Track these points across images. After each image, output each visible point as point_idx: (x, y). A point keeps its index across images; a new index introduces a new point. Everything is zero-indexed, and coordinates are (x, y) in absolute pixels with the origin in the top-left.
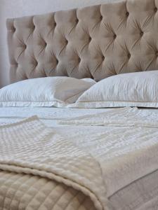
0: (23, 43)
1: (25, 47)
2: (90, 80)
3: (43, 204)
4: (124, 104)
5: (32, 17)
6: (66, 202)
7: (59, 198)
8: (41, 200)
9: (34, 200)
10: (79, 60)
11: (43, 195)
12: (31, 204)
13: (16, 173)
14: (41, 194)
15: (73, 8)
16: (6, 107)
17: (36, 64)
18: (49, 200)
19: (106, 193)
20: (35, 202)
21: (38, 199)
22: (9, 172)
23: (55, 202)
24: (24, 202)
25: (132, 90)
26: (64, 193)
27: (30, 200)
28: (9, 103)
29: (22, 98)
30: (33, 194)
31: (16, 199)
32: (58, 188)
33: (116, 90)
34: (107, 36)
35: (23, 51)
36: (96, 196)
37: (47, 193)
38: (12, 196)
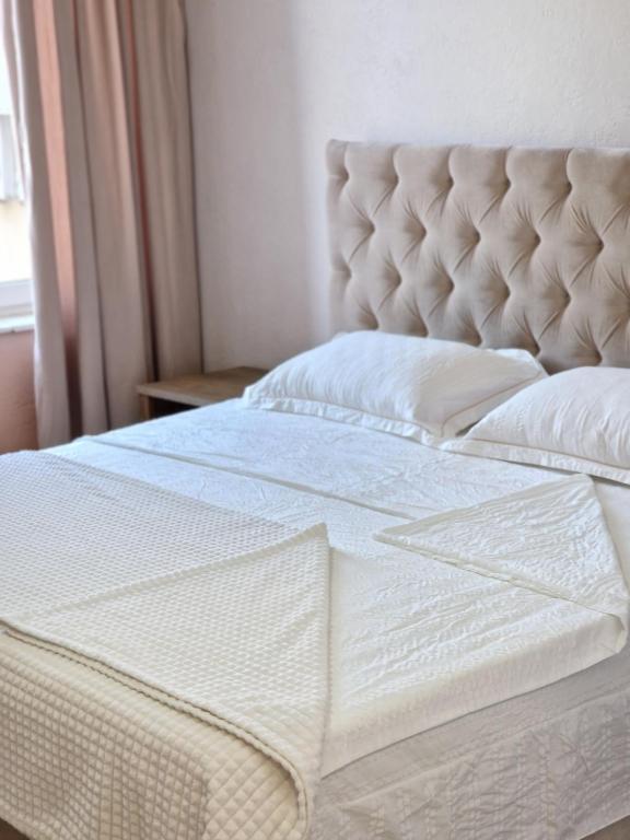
0: (367, 218)
1: (370, 229)
2: (525, 356)
3: (234, 777)
4: (573, 464)
5: (392, 150)
6: (264, 776)
7: (255, 770)
8: (231, 772)
9: (222, 771)
10: (506, 293)
11: (234, 765)
12: (217, 775)
13: (209, 724)
14: (232, 764)
15: (499, 145)
16: (300, 413)
17: (397, 281)
18: (241, 773)
19: (319, 769)
20: (223, 774)
21: (228, 770)
22: (200, 720)
23: (249, 776)
24: (209, 771)
25: (593, 434)
26: (262, 764)
27: (217, 771)
28: (309, 403)
29: (340, 397)
30: (222, 762)
31: (201, 766)
32: (256, 757)
33: (557, 427)
34: (579, 243)
35: (366, 239)
36: (299, 774)
37: (240, 763)
38: (197, 760)
